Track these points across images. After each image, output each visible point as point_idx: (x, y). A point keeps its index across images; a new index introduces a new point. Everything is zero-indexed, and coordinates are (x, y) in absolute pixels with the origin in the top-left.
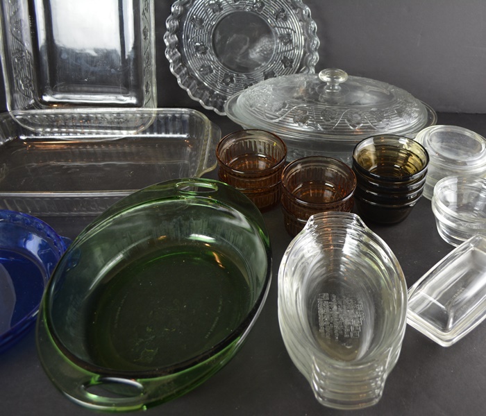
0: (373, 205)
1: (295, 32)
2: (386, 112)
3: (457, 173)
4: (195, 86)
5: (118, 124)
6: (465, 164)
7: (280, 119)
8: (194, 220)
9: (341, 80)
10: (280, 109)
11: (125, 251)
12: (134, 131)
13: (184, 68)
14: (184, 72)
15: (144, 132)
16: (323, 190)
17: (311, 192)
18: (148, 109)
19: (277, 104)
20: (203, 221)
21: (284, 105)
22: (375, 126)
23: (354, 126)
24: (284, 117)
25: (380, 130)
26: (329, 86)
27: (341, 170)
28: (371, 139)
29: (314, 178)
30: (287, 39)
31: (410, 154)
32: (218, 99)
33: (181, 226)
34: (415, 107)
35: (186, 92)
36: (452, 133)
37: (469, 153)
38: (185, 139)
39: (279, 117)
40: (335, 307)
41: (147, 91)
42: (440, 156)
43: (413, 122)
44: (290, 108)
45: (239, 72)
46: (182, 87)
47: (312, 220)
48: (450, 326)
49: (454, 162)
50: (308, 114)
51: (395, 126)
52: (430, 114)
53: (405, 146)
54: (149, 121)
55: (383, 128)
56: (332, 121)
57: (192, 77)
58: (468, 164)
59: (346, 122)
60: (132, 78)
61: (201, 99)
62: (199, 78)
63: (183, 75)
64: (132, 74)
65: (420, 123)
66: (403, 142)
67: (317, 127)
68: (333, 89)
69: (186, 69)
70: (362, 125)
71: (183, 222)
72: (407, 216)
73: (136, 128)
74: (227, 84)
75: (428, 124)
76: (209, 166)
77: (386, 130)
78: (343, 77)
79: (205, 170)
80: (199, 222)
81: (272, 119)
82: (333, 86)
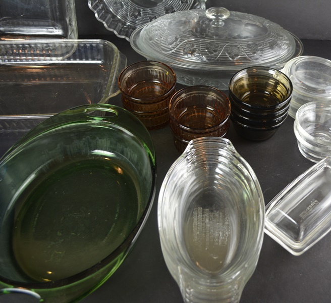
0: (245, 127)
2: (260, 46)
4: (109, 19)
5: (49, 51)
6: (324, 91)
7: (173, 51)
8: (100, 139)
9: (225, 17)
10: (173, 43)
11: (44, 164)
12: (61, 58)
13: (100, 4)
14: (100, 7)
15: (69, 59)
16: (206, 113)
17: (196, 114)
18: (70, 40)
19: (171, 38)
20: (107, 141)
21: (177, 39)
22: (250, 57)
23: (233, 58)
24: (175, 49)
25: (254, 61)
26: (214, 22)
27: (219, 98)
28: (245, 71)
29: (199, 103)
31: (277, 83)
32: (129, 29)
33: (89, 143)
34: (285, 40)
35: (103, 24)
36: (315, 63)
37: (327, 82)
38: (101, 64)
39: (171, 50)
40: (207, 221)
41: (70, 24)
42: (303, 84)
43: (283, 53)
44: (181, 42)
45: (145, 7)
46: (99, 20)
47: (191, 144)
48: (301, 237)
50: (195, 47)
51: (267, 57)
52: (297, 46)
53: (275, 76)
54: (72, 49)
55: (257, 59)
56: (214, 54)
57: (108, 12)
58: (326, 92)
59: (227, 54)
60: (58, 14)
61: (114, 29)
62: (113, 12)
63: (100, 10)
64: (58, 11)
65: (289, 54)
66: (273, 72)
67: (202, 59)
68: (218, 25)
69: (102, 5)
70: (239, 57)
71: (91, 140)
73: (62, 55)
74: (136, 17)
75: (295, 55)
76: (114, 92)
77: (260, 60)
78: (226, 15)
79: (110, 95)
80: (104, 141)
81: (166, 51)
82: (218, 22)
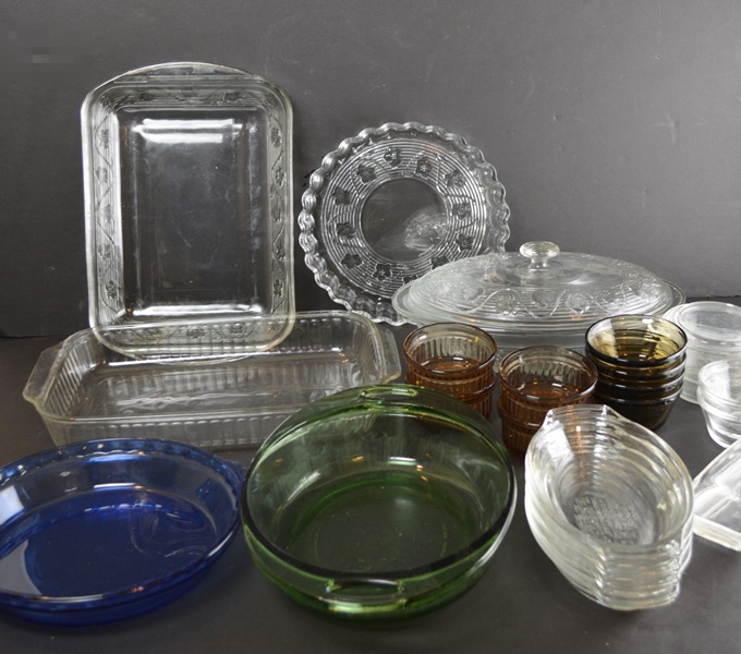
1: (474, 201)
2: (618, 291)
3: (724, 357)
4: (336, 283)
6: (733, 344)
7: (478, 309)
9: (551, 254)
10: (476, 296)
19: (470, 292)
20: (401, 437)
21: (480, 291)
22: (605, 308)
23: (578, 310)
24: (482, 305)
26: (535, 264)
28: (608, 322)
30: (463, 210)
34: (655, 283)
35: (327, 292)
39: (475, 307)
41: (277, 292)
43: (654, 301)
44: (489, 294)
45: (398, 260)
46: (321, 285)
47: (550, 417)
49: (717, 343)
51: (632, 306)
52: (674, 293)
53: (651, 329)
56: (547, 306)
59: (567, 305)
62: (342, 273)
63: (322, 268)
66: (648, 322)
67: (529, 315)
68: (540, 267)
70: (588, 308)
71: (373, 440)
72: (664, 421)
74: (381, 279)
77: (621, 312)
78: (553, 251)
80: (396, 439)
81: (466, 309)
82: (541, 263)
